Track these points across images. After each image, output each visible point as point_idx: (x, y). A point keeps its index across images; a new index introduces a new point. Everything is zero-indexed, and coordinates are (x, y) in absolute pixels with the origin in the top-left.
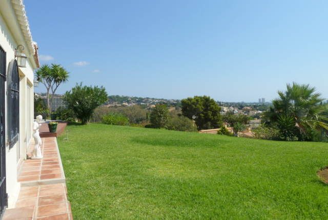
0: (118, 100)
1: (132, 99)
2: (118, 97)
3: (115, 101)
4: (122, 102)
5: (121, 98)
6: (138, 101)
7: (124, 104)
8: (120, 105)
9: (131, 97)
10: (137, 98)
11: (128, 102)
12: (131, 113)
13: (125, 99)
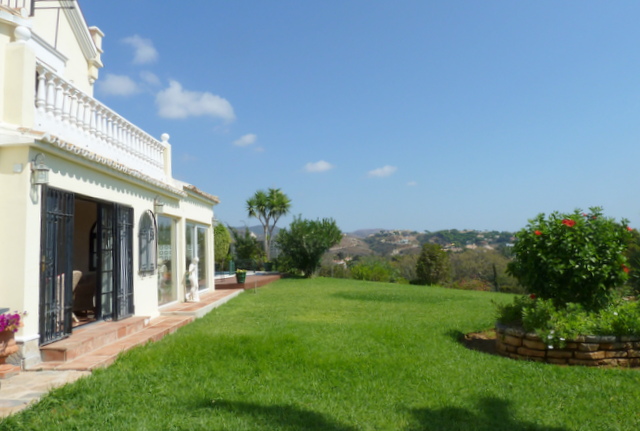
0: (455, 239)
1: (487, 235)
2: (454, 232)
3: (450, 242)
4: (464, 243)
5: (462, 235)
6: (499, 241)
7: (469, 246)
8: (460, 249)
9: (483, 231)
10: (497, 233)
11: (478, 242)
12: (474, 264)
13: (471, 236)
